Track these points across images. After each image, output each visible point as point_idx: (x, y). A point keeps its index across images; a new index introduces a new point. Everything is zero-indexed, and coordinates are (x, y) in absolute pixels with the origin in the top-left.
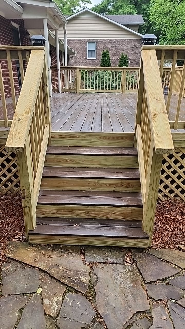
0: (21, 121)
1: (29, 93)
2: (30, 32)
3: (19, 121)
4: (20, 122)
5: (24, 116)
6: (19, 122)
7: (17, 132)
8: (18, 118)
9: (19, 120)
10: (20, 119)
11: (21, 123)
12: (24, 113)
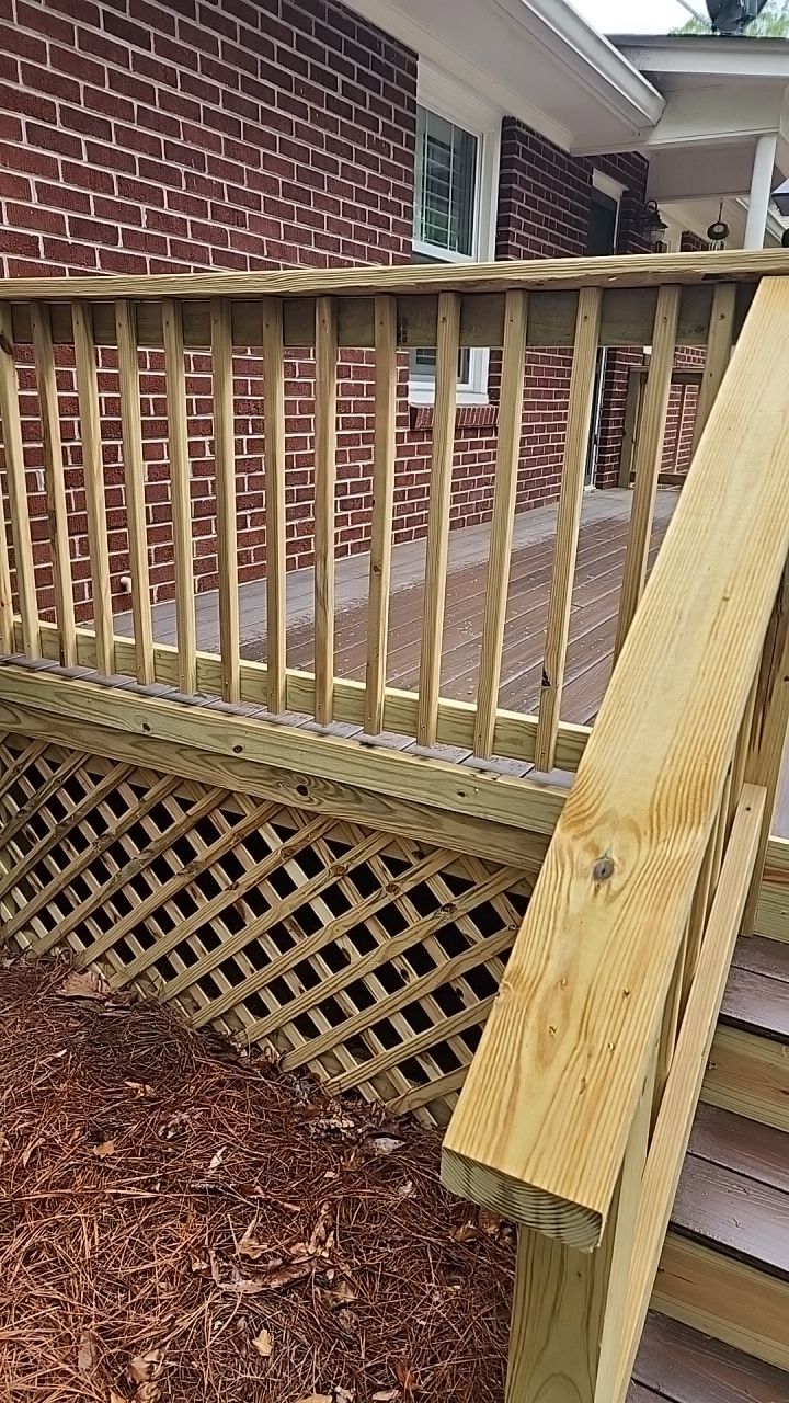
0: (616, 881)
1: (709, 617)
2: (664, 214)
3: (596, 876)
4: (610, 900)
5: (645, 840)
6: (602, 891)
7: (566, 1004)
8: (596, 850)
9: (603, 873)
10: (612, 864)
11: (616, 907)
12: (655, 807)
